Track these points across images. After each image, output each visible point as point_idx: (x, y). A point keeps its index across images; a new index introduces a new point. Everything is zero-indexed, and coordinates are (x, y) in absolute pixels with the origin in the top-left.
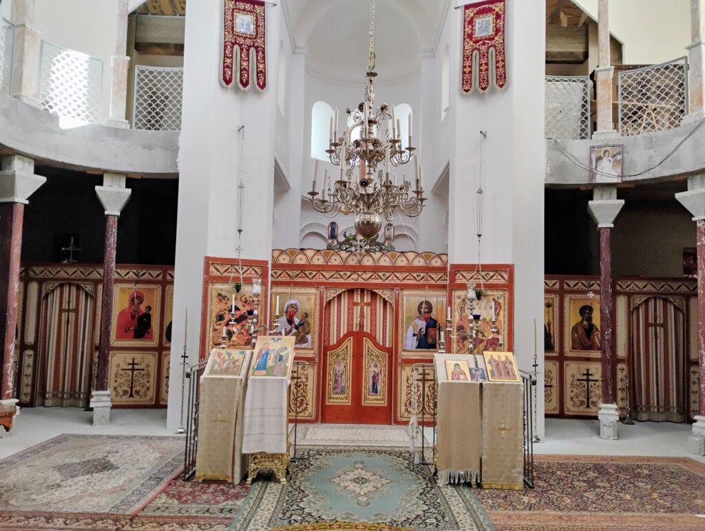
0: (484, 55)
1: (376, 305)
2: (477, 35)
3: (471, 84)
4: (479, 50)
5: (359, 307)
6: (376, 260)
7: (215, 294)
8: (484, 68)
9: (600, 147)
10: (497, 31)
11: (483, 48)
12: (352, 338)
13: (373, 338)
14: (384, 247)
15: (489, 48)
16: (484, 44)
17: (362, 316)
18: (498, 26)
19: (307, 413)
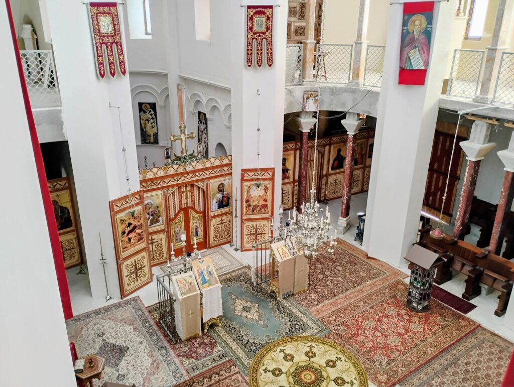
0: (260, 44)
1: (194, 190)
2: (255, 29)
3: (252, 61)
4: (256, 39)
5: (185, 194)
6: (194, 166)
7: (119, 221)
8: (260, 52)
9: (308, 92)
10: (268, 28)
11: (259, 39)
12: (183, 212)
13: (193, 208)
14: (198, 158)
15: (263, 39)
16: (259, 36)
17: (187, 198)
18: (268, 25)
19: (164, 258)
